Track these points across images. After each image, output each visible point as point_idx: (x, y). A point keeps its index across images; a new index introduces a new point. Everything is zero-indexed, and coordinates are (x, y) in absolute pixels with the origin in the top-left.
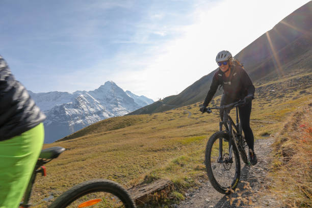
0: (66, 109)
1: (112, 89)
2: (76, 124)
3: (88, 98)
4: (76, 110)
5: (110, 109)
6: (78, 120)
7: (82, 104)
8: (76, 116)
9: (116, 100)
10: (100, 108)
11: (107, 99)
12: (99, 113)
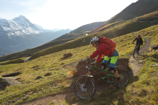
0: (3, 27)
1: (24, 19)
2: (11, 35)
3: (12, 23)
4: (9, 29)
5: (25, 29)
6: (11, 33)
7: (11, 26)
8: (10, 31)
9: (27, 25)
10: (20, 28)
11: (22, 24)
12: (20, 30)
